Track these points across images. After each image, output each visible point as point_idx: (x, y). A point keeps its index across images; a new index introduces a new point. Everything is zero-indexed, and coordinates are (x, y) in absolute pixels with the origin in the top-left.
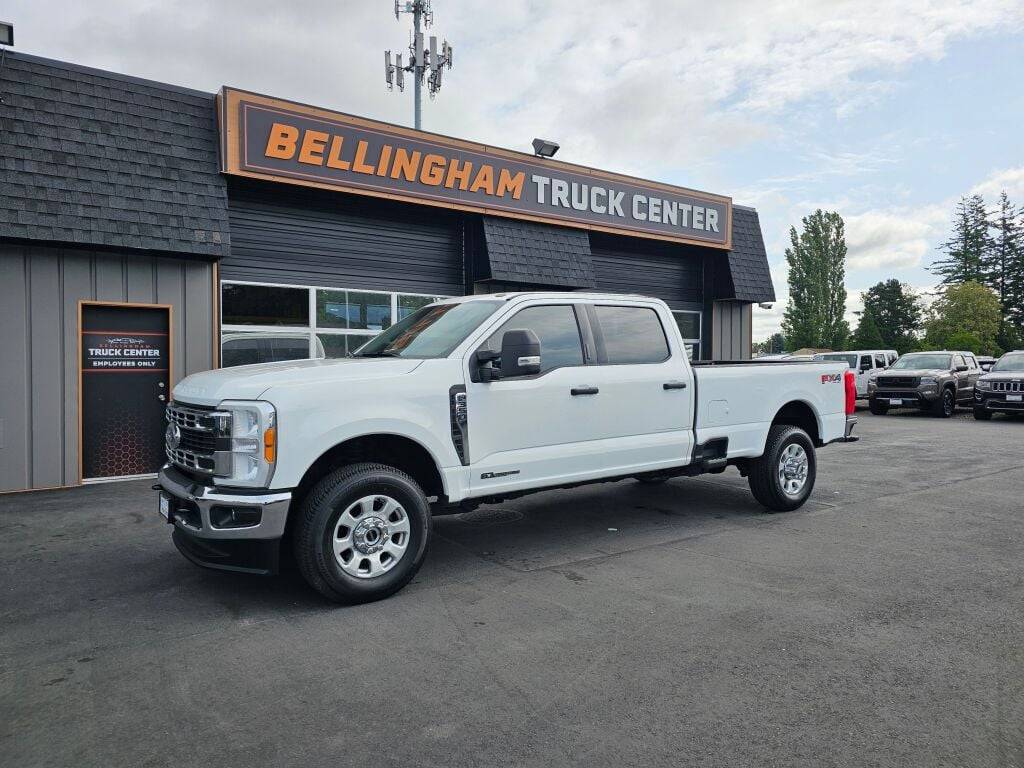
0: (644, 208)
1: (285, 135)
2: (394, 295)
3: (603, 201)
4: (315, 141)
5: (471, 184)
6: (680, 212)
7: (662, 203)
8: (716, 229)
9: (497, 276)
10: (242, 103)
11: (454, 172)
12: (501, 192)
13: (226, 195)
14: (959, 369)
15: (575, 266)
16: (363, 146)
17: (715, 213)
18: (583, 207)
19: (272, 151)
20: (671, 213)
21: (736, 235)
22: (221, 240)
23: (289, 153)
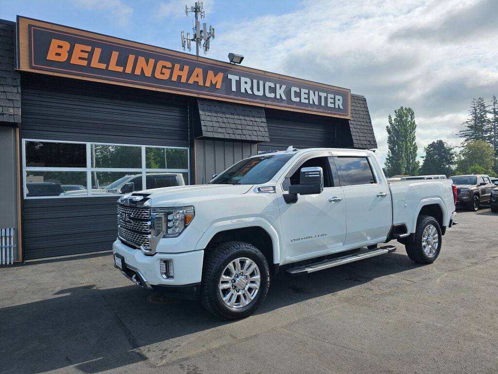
0: (298, 95)
1: (60, 47)
2: (143, 147)
3: (273, 90)
4: (82, 51)
5: (188, 79)
6: (320, 97)
7: (309, 92)
8: (341, 107)
9: (205, 134)
10: (30, 26)
11: (177, 72)
12: (208, 84)
13: (19, 83)
14: (481, 184)
15: (256, 128)
16: (115, 55)
17: (340, 98)
18: (261, 93)
19: (51, 56)
20: (314, 98)
21: (354, 112)
22: (14, 113)
23: (63, 58)
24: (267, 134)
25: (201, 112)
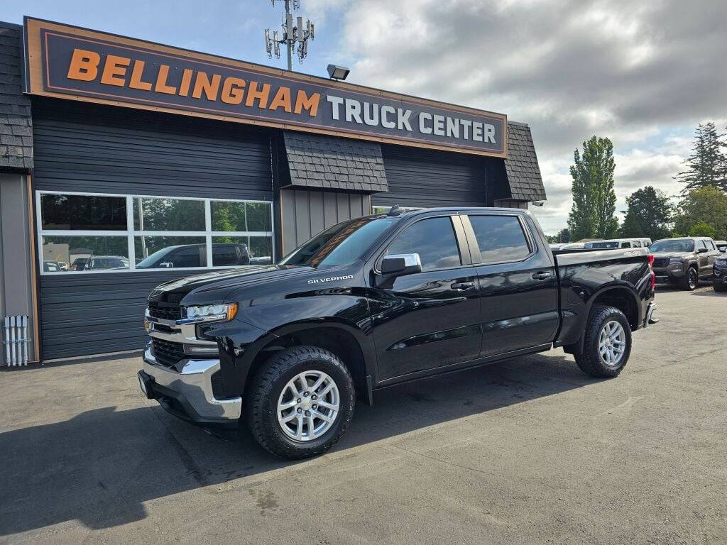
0: (429, 123)
1: (86, 60)
2: (207, 201)
3: (392, 117)
4: (117, 65)
5: (269, 103)
6: (461, 127)
8: (493, 141)
9: (295, 182)
10: (43, 31)
11: (253, 94)
12: (298, 110)
13: (29, 112)
14: (701, 251)
15: (369, 173)
16: (164, 71)
17: (492, 127)
18: (375, 122)
19: (73, 73)
20: (453, 128)
21: (511, 147)
22: (24, 154)
23: (91, 76)
24: (385, 181)
25: (288, 151)
